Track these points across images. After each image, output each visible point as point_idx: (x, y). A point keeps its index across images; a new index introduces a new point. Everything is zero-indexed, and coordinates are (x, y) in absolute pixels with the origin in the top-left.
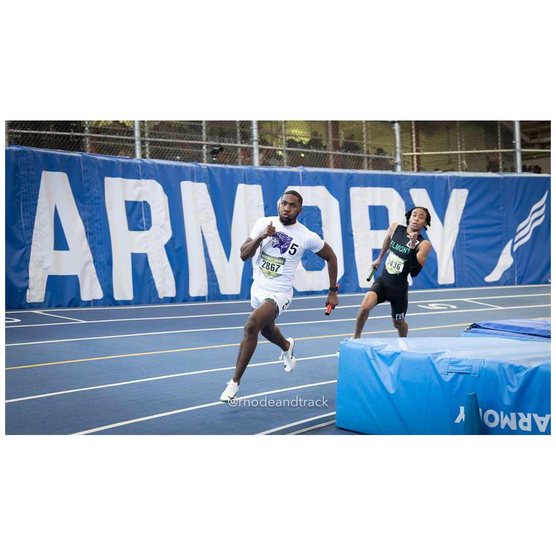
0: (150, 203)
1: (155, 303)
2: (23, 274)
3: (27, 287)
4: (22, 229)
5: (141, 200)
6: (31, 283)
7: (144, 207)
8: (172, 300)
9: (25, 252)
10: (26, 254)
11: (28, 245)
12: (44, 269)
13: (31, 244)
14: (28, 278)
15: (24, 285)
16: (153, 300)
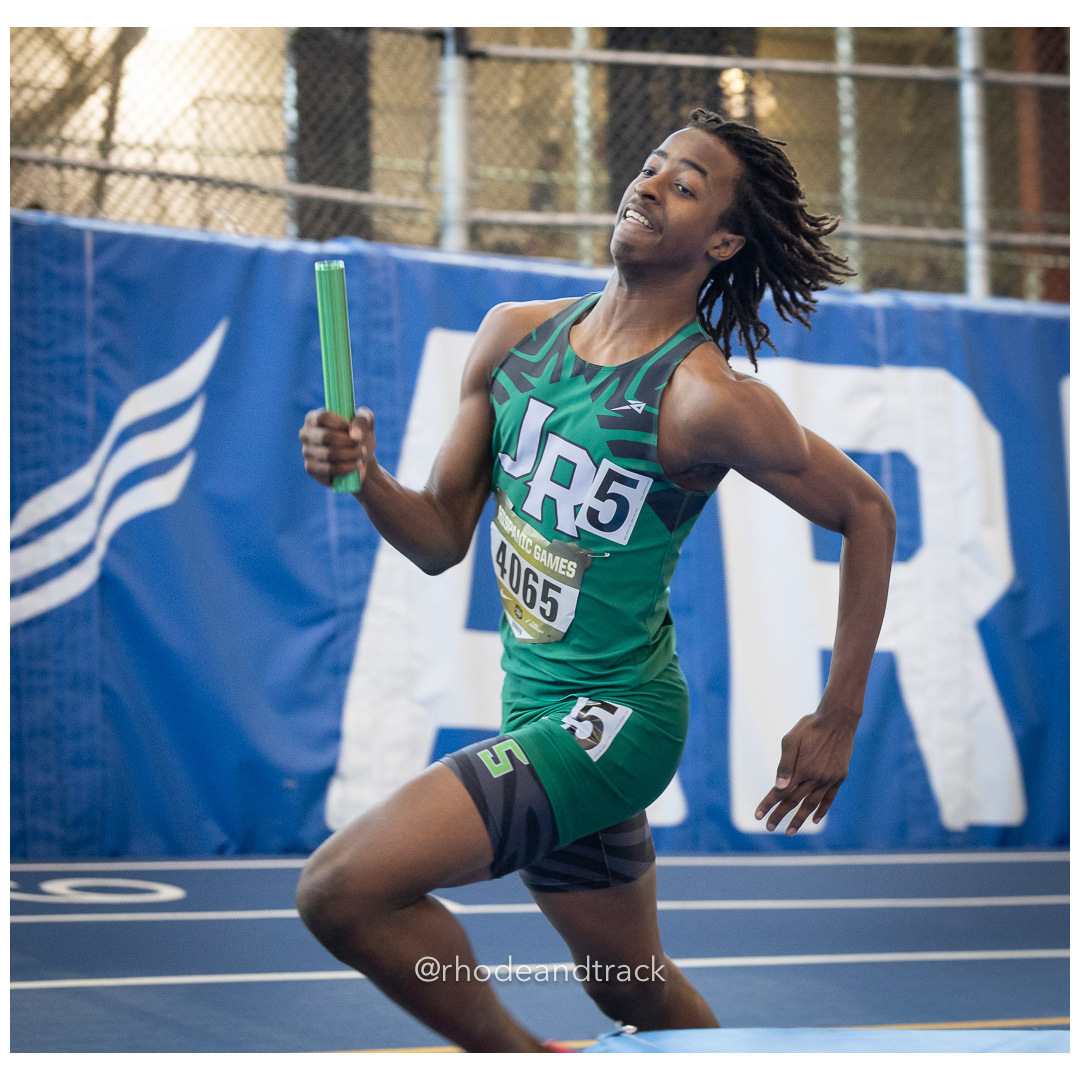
0: (917, 456)
1: (926, 846)
2: (316, 720)
3: (328, 774)
4: (326, 547)
5: (879, 445)
6: (350, 755)
7: (895, 470)
8: (1004, 837)
9: (331, 638)
10: (341, 642)
11: (346, 610)
12: (428, 703)
13: (360, 606)
14: (335, 736)
15: (315, 761)
16: (918, 832)
